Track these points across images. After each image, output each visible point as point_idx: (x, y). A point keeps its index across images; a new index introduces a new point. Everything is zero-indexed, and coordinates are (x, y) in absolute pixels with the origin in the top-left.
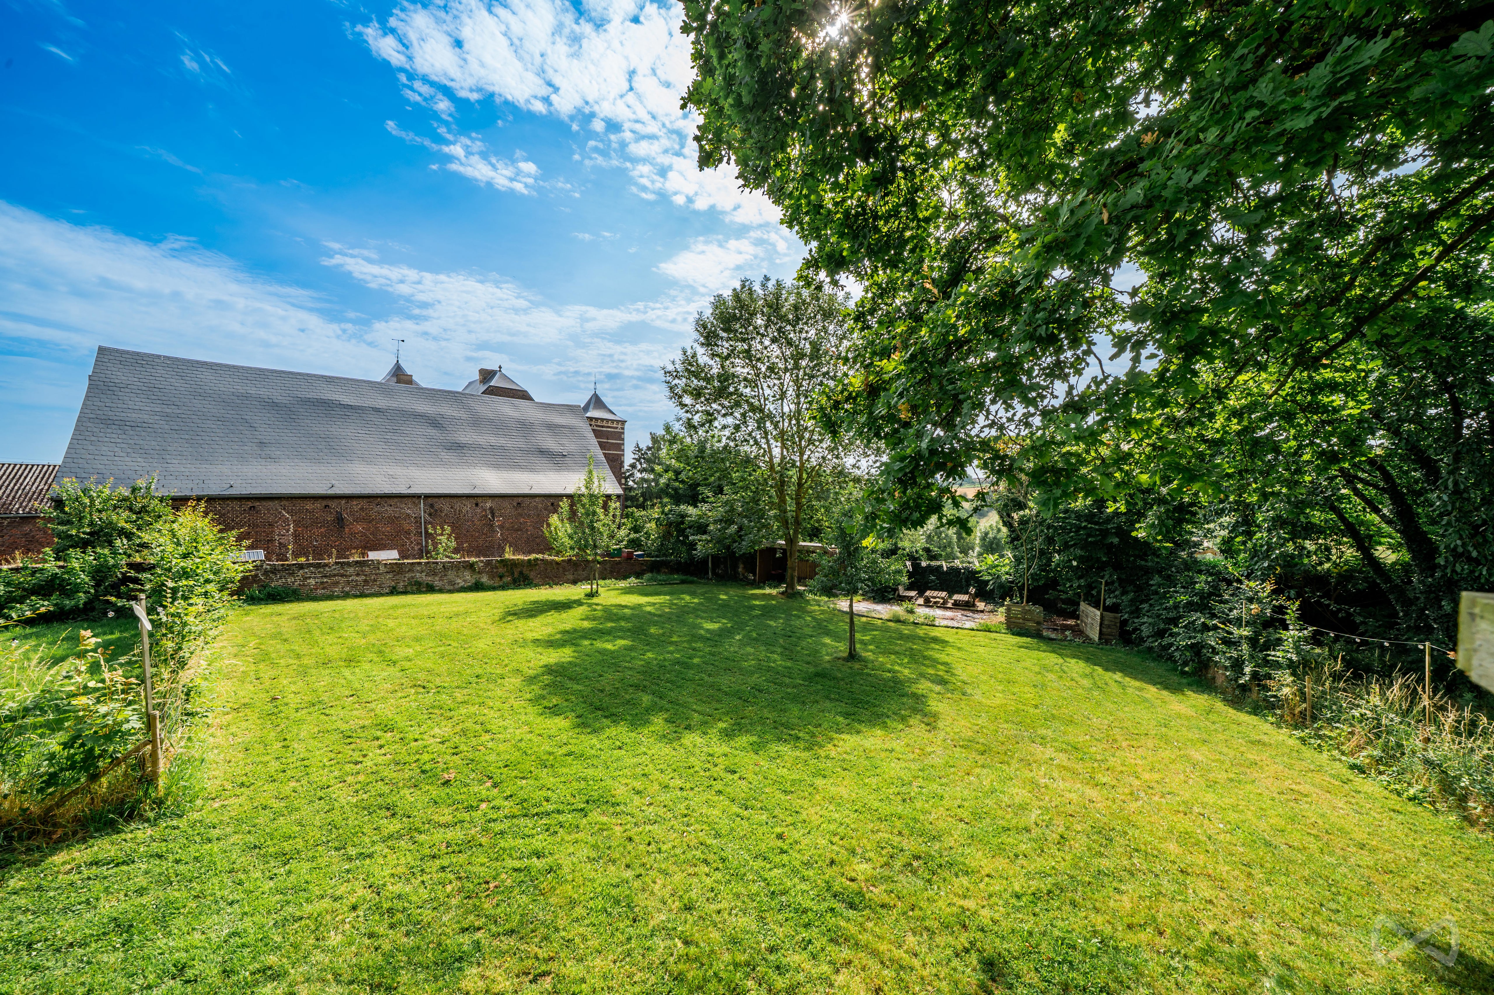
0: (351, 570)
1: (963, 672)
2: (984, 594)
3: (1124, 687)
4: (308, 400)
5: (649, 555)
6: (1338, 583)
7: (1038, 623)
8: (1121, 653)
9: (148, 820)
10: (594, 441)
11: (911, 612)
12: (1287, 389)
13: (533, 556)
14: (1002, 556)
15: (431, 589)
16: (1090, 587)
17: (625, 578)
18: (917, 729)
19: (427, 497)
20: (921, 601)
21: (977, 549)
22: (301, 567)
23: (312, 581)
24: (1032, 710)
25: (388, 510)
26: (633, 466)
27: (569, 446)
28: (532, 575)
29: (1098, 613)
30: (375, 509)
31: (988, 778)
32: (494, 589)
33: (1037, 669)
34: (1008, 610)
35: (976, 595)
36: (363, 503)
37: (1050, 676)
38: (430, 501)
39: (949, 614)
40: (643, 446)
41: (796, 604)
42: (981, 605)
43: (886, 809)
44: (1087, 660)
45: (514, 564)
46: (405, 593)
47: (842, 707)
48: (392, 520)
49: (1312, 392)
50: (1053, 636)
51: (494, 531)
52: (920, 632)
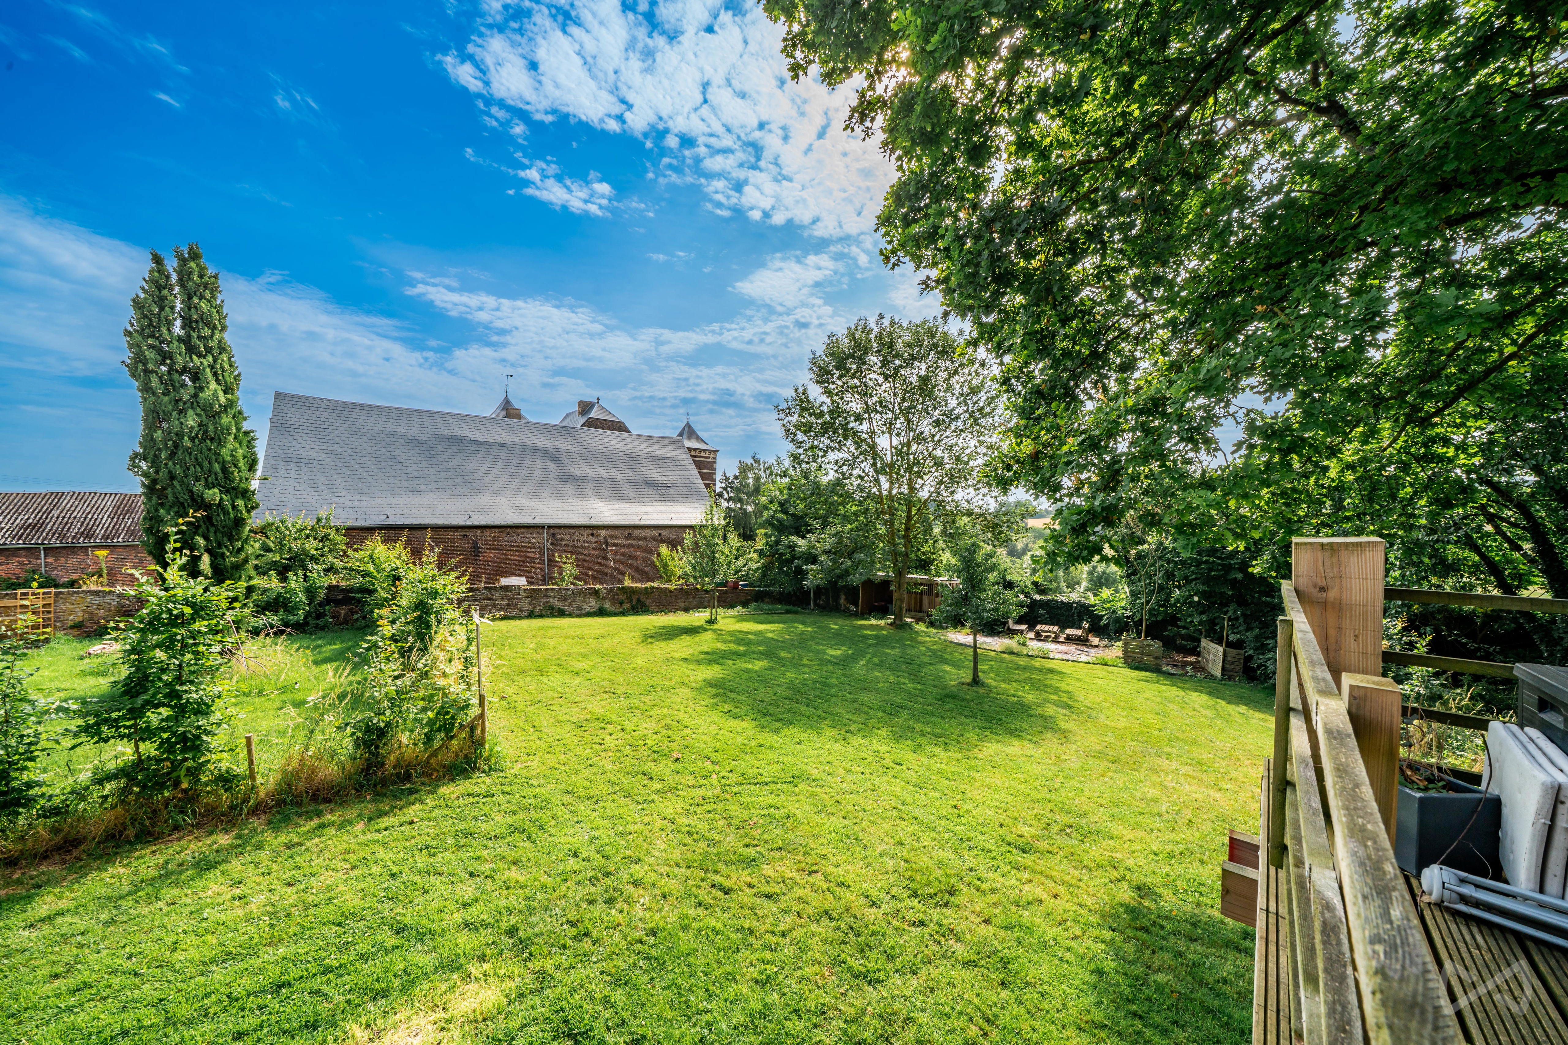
1: (1085, 699)
2: (1098, 629)
3: (1247, 719)
4: (444, 437)
5: (751, 585)
6: (1484, 624)
7: (1157, 658)
8: (1245, 689)
10: (695, 472)
11: (1024, 644)
12: (1400, 442)
13: (649, 584)
14: (1117, 591)
15: (562, 614)
16: (1212, 623)
17: (732, 607)
18: (1051, 742)
19: (550, 527)
20: (1032, 635)
21: (1084, 584)
24: (1156, 733)
25: (516, 539)
26: (720, 495)
27: (670, 477)
28: (648, 602)
29: (1221, 649)
30: (505, 538)
31: (1120, 780)
32: (615, 614)
33: (1158, 700)
34: (1126, 644)
35: (1090, 630)
36: (495, 532)
37: (1172, 706)
38: (552, 531)
39: (1062, 648)
40: (730, 475)
41: (905, 635)
42: (1095, 640)
43: (1035, 795)
44: (1210, 694)
45: (632, 592)
46: (541, 616)
47: (978, 723)
48: (520, 549)
49: (1425, 445)
50: (1173, 671)
51: (608, 560)
52: (1037, 663)
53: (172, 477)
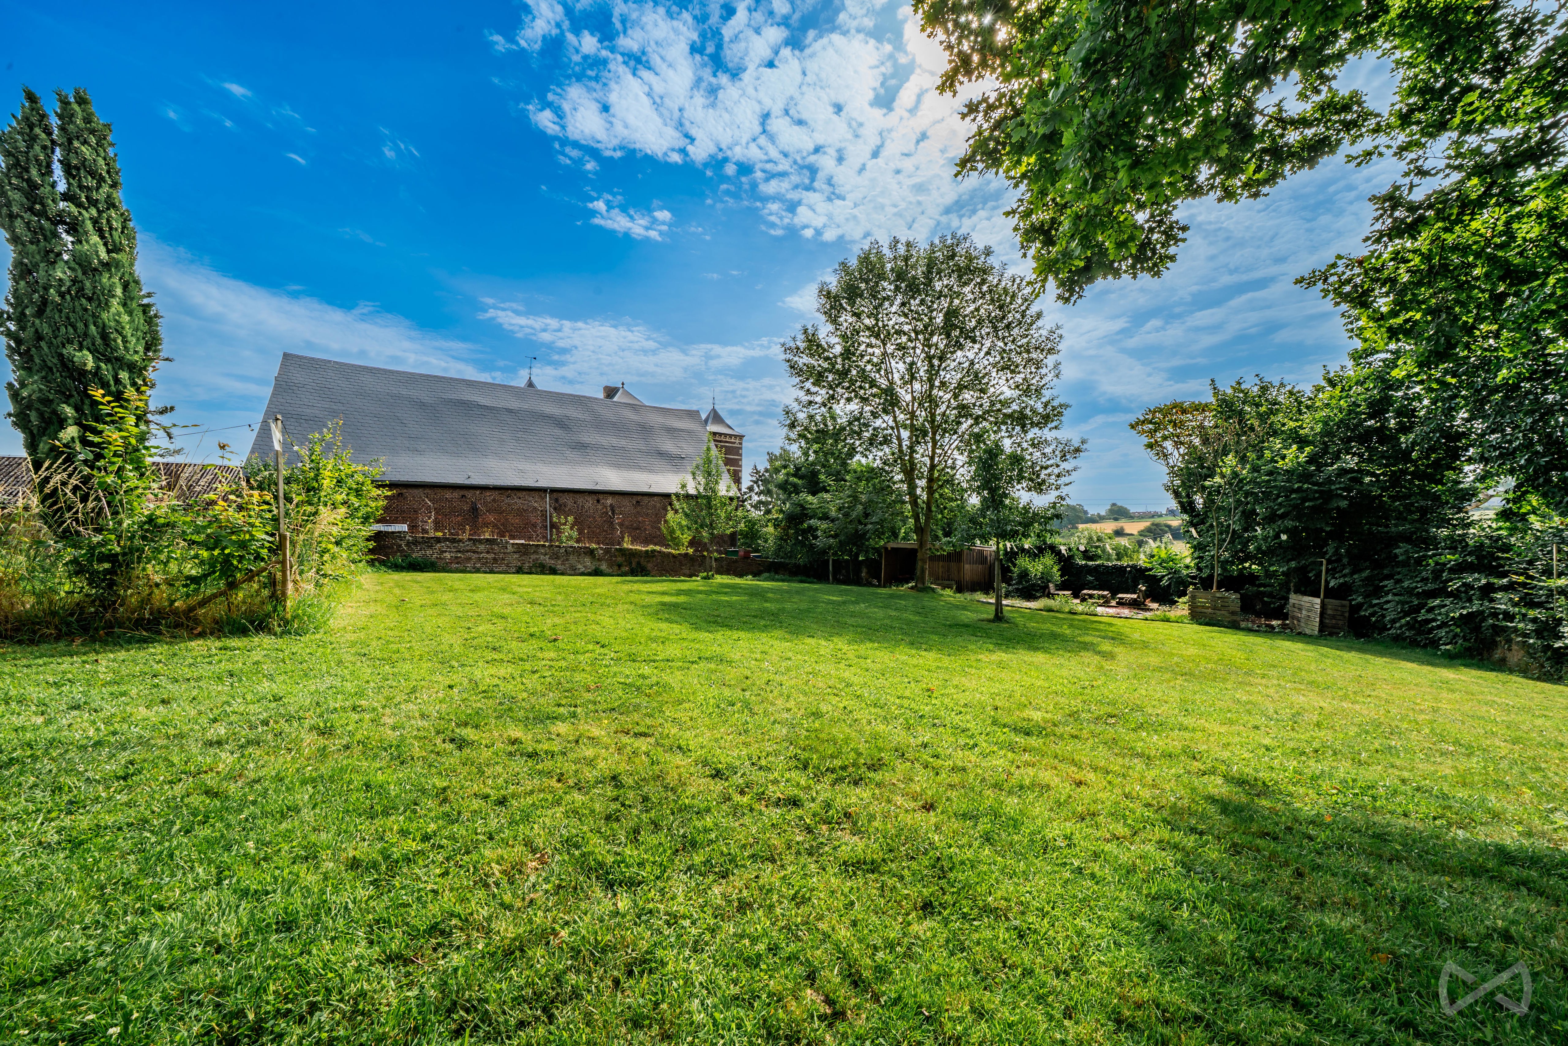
0: (482, 547)
4: (450, 401)
5: (766, 557)
7: (1233, 613)
9: (275, 634)
11: (1066, 603)
13: (651, 547)
15: (553, 571)
17: (741, 575)
19: (553, 491)
20: (1077, 601)
22: (438, 540)
23: (448, 555)
25: (517, 502)
26: (751, 489)
27: (685, 448)
28: (649, 566)
29: (1318, 601)
30: (505, 501)
32: (612, 575)
34: (1193, 600)
35: (1146, 594)
36: (495, 494)
38: (555, 495)
39: (1113, 610)
40: (762, 468)
42: (1153, 606)
45: (632, 554)
46: (530, 573)
48: (520, 513)
50: (1254, 628)
51: (614, 529)
52: (1081, 618)
53: (39, 337)
